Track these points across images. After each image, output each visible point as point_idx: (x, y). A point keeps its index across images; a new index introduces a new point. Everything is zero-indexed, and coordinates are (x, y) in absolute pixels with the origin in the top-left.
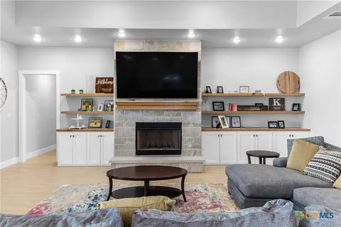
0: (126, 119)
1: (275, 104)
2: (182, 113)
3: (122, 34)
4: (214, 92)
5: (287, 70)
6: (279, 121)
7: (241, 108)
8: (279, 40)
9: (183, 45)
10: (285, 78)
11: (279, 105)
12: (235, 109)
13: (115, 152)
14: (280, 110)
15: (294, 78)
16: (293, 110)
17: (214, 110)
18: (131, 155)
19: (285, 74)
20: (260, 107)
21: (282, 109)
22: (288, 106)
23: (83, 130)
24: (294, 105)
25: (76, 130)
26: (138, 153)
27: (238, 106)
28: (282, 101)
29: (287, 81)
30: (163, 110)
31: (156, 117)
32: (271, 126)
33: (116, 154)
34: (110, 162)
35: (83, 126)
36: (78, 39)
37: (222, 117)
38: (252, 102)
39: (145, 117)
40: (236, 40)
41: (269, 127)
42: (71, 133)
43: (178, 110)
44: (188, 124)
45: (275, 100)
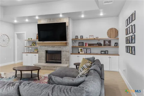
0: (42, 49)
1: (106, 43)
2: (61, 47)
3: (37, 18)
4: (79, 38)
5: (112, 27)
6: (106, 51)
7: (90, 45)
8: (101, 14)
9: (62, 20)
10: (111, 31)
11: (108, 43)
12: (87, 45)
13: (38, 61)
14: (108, 46)
15: (115, 31)
16: (115, 46)
17: (79, 46)
18: (43, 63)
19: (111, 29)
20: (98, 44)
21: (110, 45)
22: (113, 44)
23: (31, 53)
24: (115, 43)
25: (29, 53)
26: (47, 62)
27: (89, 44)
28: (110, 42)
29: (112, 32)
30: (55, 46)
31: (52, 48)
32: (102, 53)
33: (39, 62)
34: (34, 65)
35: (32, 51)
36: (27, 20)
37: (81, 48)
38: (96, 42)
39: (48, 48)
40: (83, 16)
41: (101, 53)
42: (26, 54)
43: (60, 46)
44: (64, 51)
45: (106, 41)
